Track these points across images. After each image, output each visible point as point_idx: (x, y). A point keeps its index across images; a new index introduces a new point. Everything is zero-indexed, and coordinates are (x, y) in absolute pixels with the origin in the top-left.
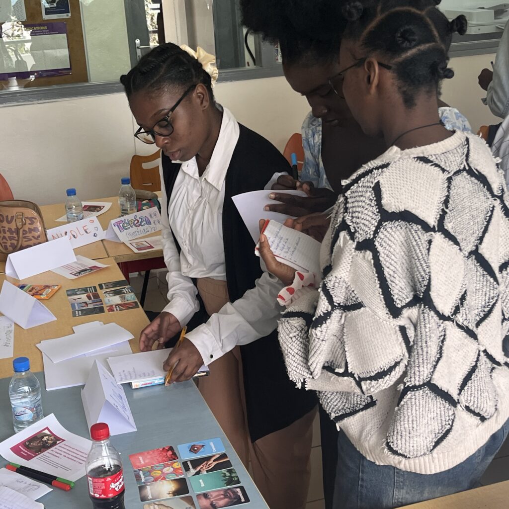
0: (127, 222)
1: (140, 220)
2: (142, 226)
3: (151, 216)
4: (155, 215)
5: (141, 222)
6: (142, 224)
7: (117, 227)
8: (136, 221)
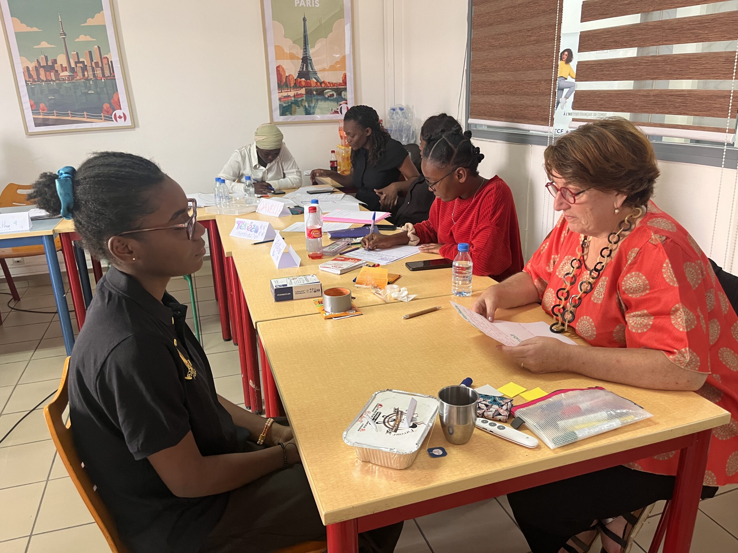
0: (245, 224)
1: (253, 227)
2: (251, 231)
3: (261, 227)
4: (264, 228)
5: (252, 229)
6: (252, 230)
7: (237, 224)
8: (250, 227)
